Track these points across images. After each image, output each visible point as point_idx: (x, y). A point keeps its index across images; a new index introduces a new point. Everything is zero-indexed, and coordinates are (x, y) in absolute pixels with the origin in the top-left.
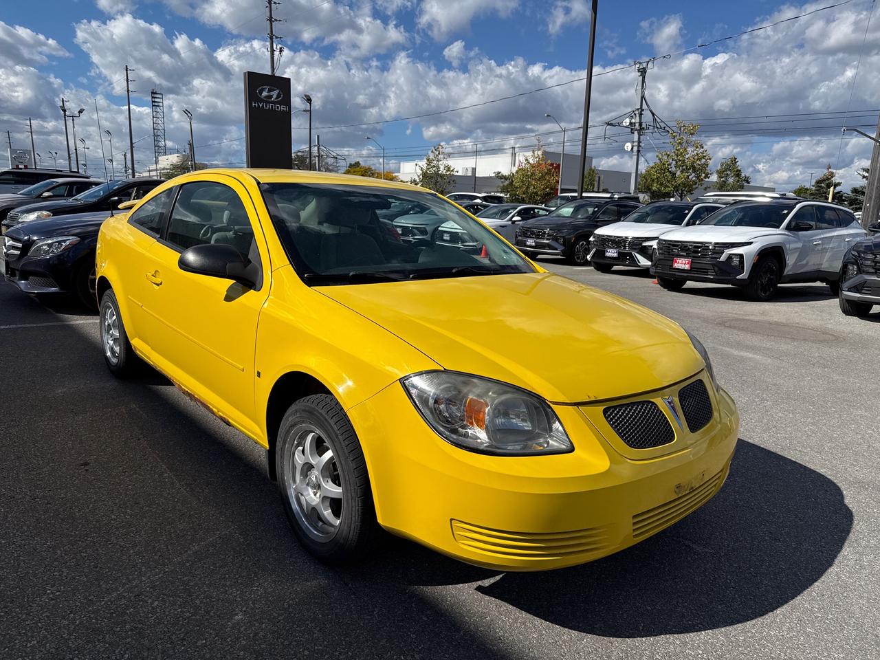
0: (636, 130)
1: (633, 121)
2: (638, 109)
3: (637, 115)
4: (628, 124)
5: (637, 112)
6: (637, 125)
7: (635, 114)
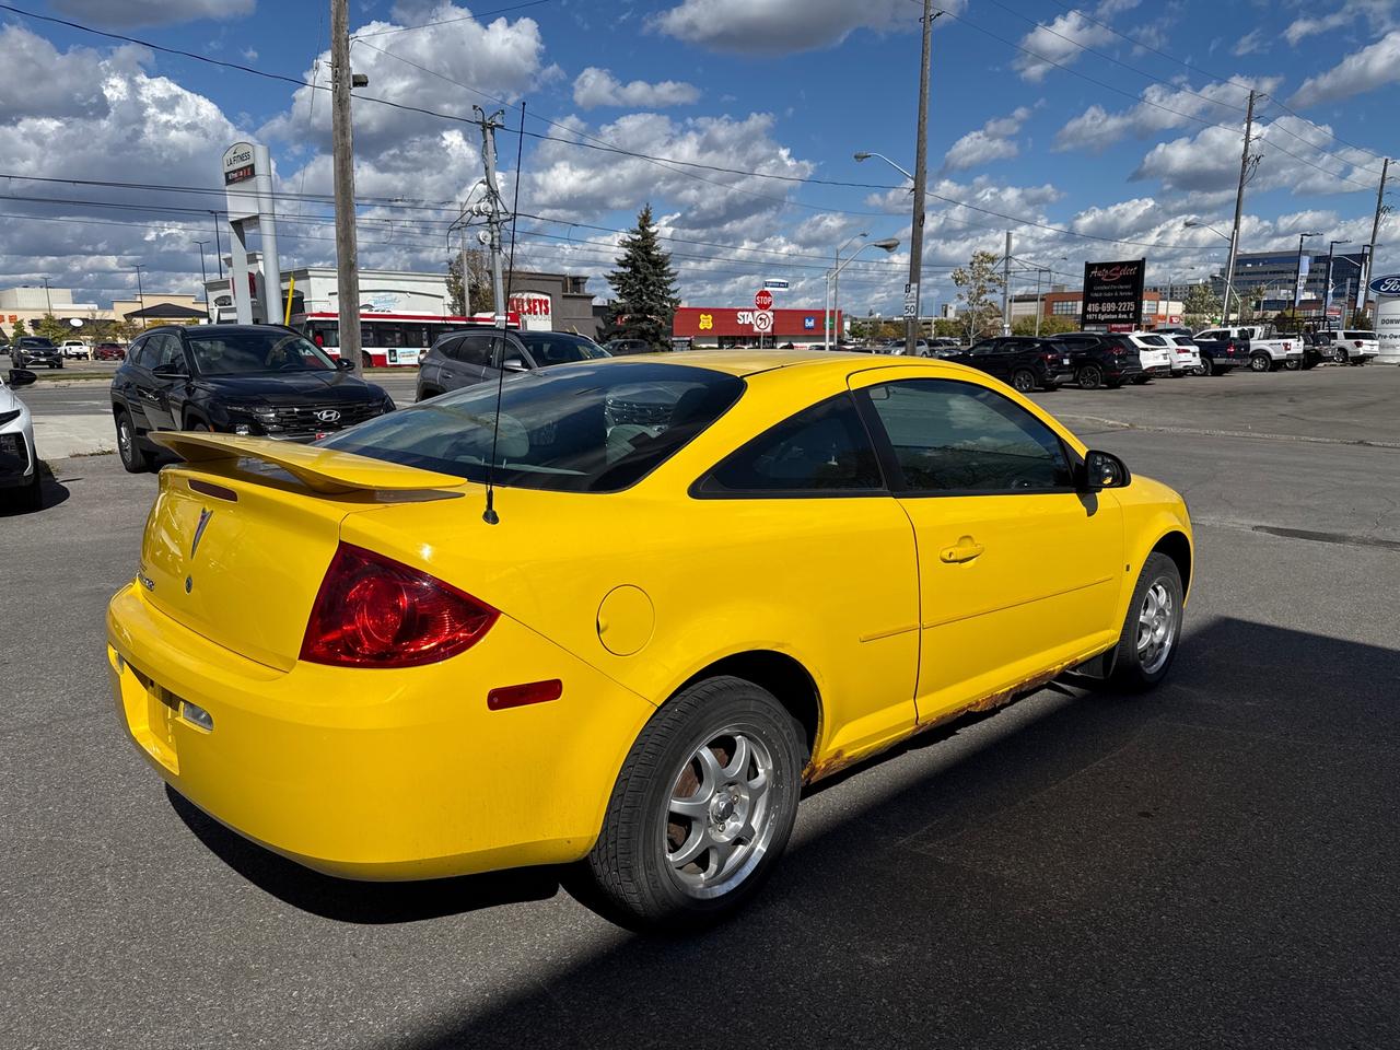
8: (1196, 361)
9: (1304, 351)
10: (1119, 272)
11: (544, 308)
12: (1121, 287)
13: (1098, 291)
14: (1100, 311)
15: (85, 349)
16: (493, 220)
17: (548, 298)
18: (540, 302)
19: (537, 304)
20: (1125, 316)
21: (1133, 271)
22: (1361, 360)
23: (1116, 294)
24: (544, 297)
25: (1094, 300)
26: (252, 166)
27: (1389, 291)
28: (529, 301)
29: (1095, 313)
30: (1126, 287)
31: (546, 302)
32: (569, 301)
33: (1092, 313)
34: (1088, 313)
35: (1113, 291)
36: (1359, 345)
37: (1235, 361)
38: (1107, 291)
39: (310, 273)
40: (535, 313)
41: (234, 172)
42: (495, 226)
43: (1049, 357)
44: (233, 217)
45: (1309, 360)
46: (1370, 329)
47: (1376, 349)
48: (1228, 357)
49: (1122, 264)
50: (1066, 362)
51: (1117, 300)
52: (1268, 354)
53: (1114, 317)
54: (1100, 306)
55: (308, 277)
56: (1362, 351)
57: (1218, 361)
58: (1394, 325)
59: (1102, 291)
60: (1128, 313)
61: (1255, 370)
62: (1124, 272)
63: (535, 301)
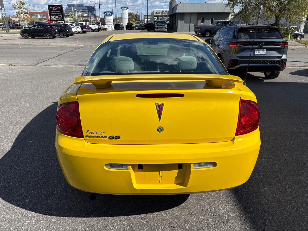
8: (81, 30)
9: (98, 27)
10: (56, 8)
12: (58, 12)
13: (53, 12)
14: (54, 18)
20: (61, 19)
21: (60, 8)
22: (105, 29)
23: (57, 13)
25: (52, 15)
27: (107, 15)
29: (53, 18)
30: (59, 12)
33: (52, 18)
34: (51, 18)
35: (56, 12)
36: (104, 26)
37: (88, 30)
38: (55, 12)
43: (53, 29)
45: (99, 29)
46: (105, 23)
47: (107, 27)
48: (86, 29)
49: (57, 6)
50: (57, 31)
51: (58, 15)
52: (92, 28)
53: (58, 19)
54: (54, 16)
56: (105, 27)
57: (85, 30)
58: (109, 22)
59: (54, 12)
60: (61, 18)
61: (90, 32)
62: (58, 8)
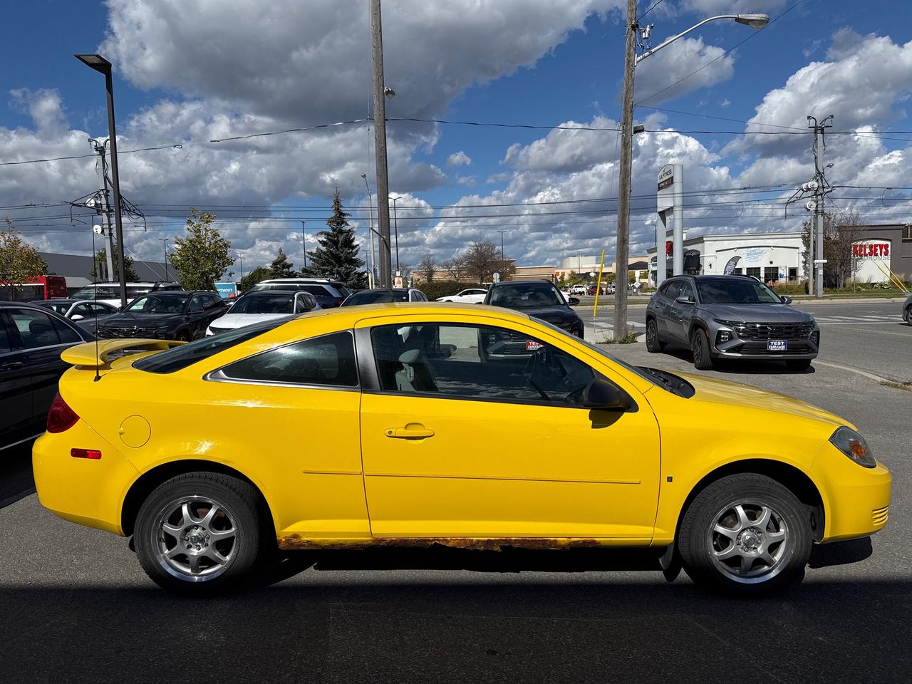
0: (104, 211)
1: (99, 202)
2: (103, 190)
3: (103, 196)
4: (93, 205)
5: (102, 193)
6: (104, 207)
7: (100, 195)
11: (884, 250)
15: (584, 289)
16: (818, 193)
17: (889, 243)
18: (881, 246)
19: (878, 248)
24: (884, 243)
26: (672, 178)
28: (871, 247)
31: (887, 245)
32: (907, 244)
39: (705, 239)
40: (876, 255)
41: (662, 182)
42: (819, 197)
44: (659, 210)
55: (704, 242)
63: (876, 246)
